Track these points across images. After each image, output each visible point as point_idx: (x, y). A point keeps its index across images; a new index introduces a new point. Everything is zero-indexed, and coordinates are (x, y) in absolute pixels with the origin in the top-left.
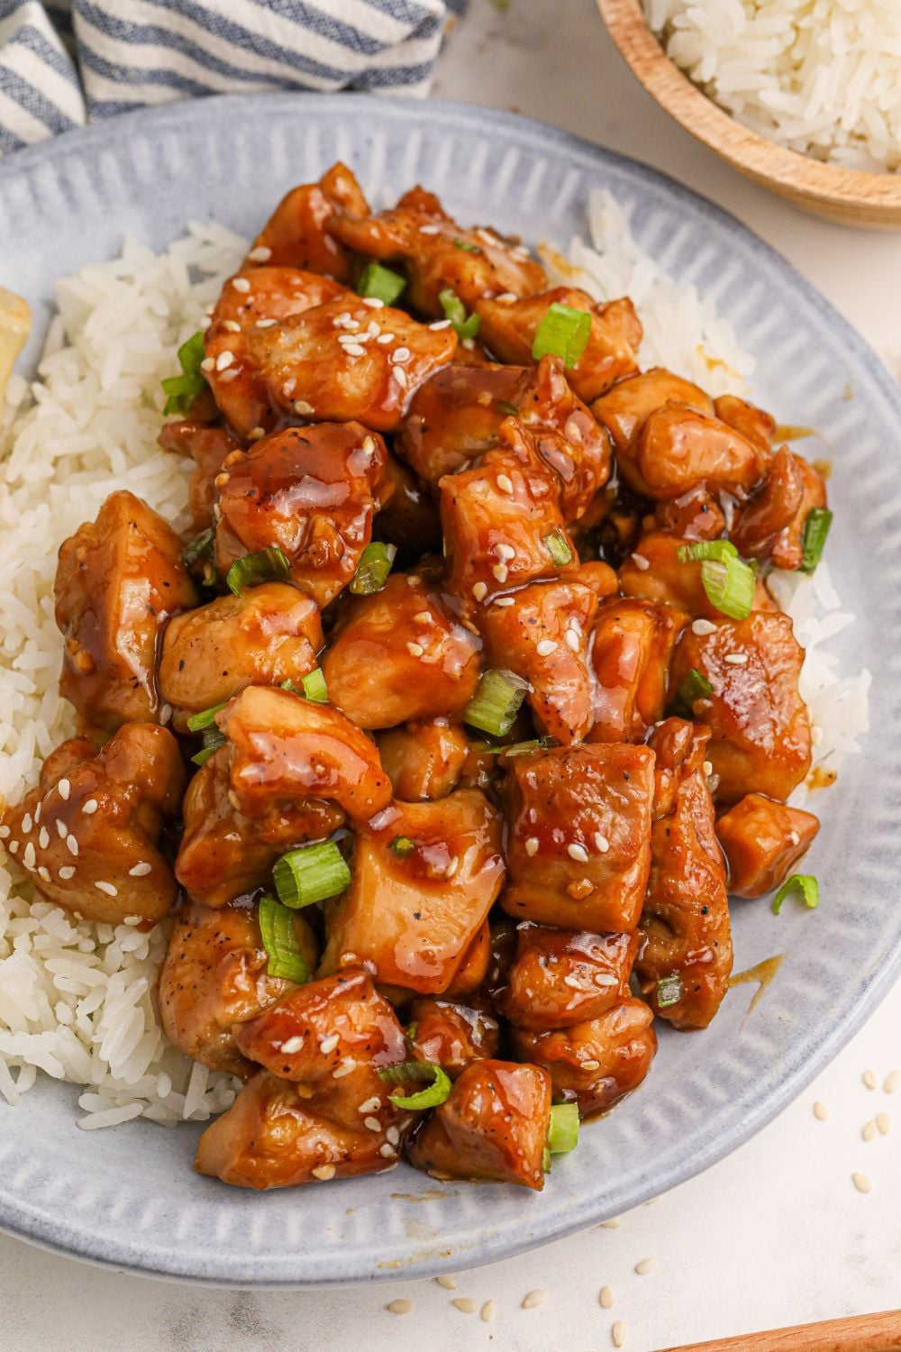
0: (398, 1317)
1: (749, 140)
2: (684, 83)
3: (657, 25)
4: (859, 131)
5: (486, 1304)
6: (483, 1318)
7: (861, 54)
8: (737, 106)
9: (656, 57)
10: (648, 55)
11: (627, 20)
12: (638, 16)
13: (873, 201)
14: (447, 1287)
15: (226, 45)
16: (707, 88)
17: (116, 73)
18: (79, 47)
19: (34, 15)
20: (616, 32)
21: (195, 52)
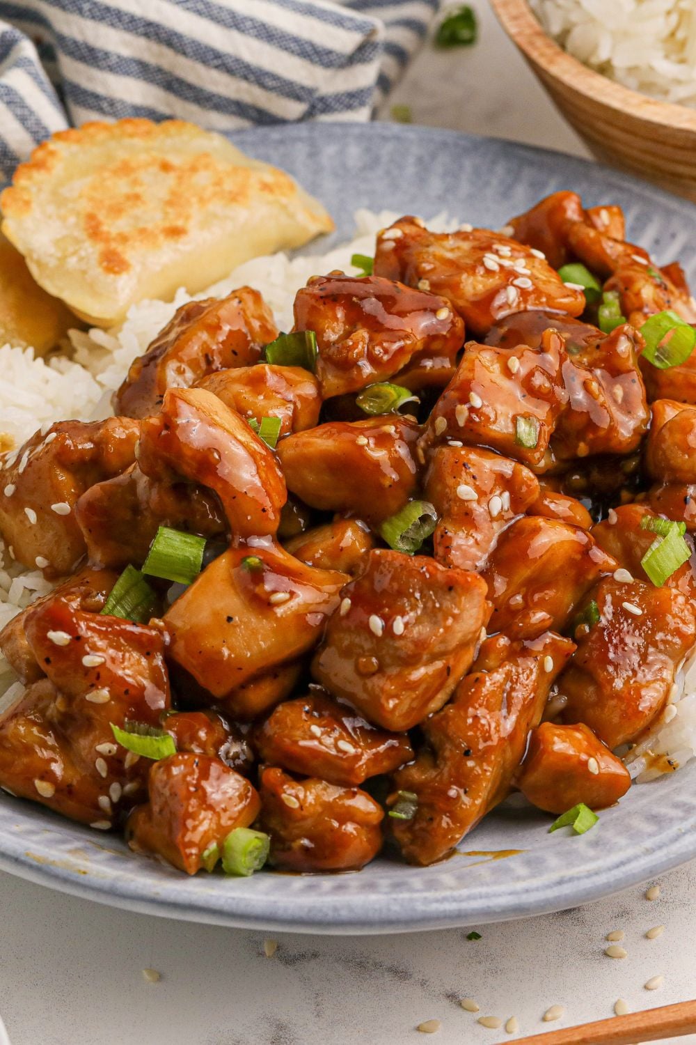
0: (428, 1035)
1: (648, 102)
2: (583, 69)
3: (556, 28)
5: (509, 1020)
6: (508, 1029)
8: (631, 81)
9: (557, 54)
10: (549, 51)
11: (528, 31)
12: (538, 27)
14: (472, 1010)
15: (200, 68)
16: (604, 69)
17: (105, 105)
18: (67, 88)
19: (27, 49)
20: (522, 41)
21: (173, 85)
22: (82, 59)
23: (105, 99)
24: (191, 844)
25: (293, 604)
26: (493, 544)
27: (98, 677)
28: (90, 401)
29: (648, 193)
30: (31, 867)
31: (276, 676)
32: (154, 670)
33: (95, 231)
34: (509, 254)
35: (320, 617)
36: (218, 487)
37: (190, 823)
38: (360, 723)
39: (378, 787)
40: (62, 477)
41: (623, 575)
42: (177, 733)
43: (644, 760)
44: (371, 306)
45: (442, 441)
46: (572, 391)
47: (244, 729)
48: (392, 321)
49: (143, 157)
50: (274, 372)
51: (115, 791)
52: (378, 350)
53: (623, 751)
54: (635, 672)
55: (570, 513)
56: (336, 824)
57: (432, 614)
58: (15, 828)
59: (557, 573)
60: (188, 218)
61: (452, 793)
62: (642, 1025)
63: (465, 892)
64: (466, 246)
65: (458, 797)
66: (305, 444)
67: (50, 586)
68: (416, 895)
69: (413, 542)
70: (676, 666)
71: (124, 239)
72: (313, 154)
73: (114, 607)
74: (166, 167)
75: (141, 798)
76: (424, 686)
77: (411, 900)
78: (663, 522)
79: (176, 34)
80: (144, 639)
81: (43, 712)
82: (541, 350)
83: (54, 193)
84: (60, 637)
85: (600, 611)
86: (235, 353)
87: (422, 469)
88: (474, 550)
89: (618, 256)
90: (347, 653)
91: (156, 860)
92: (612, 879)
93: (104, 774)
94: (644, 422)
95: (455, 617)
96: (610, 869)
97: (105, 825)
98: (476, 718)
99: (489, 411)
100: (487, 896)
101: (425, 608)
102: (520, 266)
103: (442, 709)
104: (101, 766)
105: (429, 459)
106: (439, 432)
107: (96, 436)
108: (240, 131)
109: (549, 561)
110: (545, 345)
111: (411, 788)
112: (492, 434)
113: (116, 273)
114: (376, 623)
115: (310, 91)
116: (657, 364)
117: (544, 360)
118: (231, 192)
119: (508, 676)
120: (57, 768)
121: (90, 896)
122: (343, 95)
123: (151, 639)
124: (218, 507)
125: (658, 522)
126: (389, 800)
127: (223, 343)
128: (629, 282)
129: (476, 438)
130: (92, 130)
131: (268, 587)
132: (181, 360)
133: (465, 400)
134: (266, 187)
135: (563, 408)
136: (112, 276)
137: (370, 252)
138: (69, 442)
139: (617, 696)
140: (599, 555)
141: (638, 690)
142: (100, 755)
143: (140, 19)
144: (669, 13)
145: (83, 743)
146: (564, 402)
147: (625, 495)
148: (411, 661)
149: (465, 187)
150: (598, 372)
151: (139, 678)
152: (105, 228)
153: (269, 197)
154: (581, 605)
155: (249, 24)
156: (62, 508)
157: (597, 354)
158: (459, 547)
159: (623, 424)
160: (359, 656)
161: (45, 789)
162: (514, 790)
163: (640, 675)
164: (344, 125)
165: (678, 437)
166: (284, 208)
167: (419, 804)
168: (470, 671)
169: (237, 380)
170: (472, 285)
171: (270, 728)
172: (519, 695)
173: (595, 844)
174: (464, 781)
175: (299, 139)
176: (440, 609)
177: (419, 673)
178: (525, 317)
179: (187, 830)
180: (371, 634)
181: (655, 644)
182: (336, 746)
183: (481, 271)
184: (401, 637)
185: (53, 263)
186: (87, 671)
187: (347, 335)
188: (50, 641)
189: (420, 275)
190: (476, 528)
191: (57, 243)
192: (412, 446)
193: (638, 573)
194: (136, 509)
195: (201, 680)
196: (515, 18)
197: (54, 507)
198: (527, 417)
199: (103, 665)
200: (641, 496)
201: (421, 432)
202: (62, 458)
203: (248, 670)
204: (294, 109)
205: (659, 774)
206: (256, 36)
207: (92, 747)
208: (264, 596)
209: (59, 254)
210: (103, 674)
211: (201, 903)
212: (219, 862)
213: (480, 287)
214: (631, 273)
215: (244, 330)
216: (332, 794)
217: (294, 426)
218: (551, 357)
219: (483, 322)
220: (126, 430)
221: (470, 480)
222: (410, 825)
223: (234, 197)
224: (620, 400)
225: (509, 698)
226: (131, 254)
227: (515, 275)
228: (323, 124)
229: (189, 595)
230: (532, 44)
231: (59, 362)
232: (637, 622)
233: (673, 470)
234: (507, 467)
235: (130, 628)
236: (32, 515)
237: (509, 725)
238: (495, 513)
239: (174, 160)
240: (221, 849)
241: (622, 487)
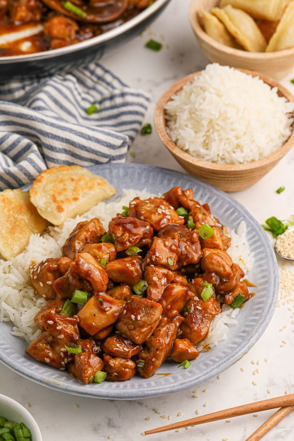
0: (148, 421)
1: (199, 161)
2: (181, 151)
3: (174, 140)
4: (223, 157)
5: (169, 416)
6: (169, 419)
7: (221, 139)
8: (194, 155)
9: (175, 147)
10: (172, 146)
11: (167, 140)
12: (169, 139)
13: (228, 170)
14: (159, 414)
15: (81, 151)
16: (187, 151)
17: (56, 161)
18: (45, 156)
19: (35, 147)
20: (165, 143)
21: (73, 155)
22: (49, 149)
23: (56, 159)
24: (87, 377)
25: (111, 311)
26: (163, 292)
27: (61, 332)
28: (55, 249)
29: (199, 182)
30: (45, 383)
31: (107, 330)
32: (75, 329)
33: (55, 200)
34: (164, 208)
35: (118, 314)
36: (91, 280)
37: (86, 371)
38: (129, 342)
39: (135, 358)
40: (49, 275)
41: (196, 298)
42: (81, 346)
43: (202, 347)
44: (129, 226)
45: (148, 265)
46: (181, 249)
47: (99, 343)
48: (134, 231)
49: (66, 177)
50: (104, 245)
51: (66, 360)
52: (131, 239)
53: (197, 345)
54: (200, 325)
55: (182, 281)
56: (124, 369)
57: (148, 314)
58: (40, 372)
59: (179, 299)
60: (79, 195)
61: (153, 360)
62: (204, 419)
63: (158, 388)
64: (153, 206)
65: (155, 361)
66: (113, 266)
67: (46, 302)
68: (145, 389)
69: (142, 291)
70: (210, 322)
71: (62, 202)
72: (111, 172)
73: (64, 311)
74: (72, 180)
75: (73, 362)
76: (146, 333)
77: (144, 391)
78: (206, 283)
79: (74, 142)
80: (72, 321)
81: (46, 340)
82: (173, 238)
83: (43, 189)
84: (51, 322)
85: (190, 308)
86: (93, 237)
87: (143, 272)
88: (157, 294)
89: (192, 205)
90: (125, 324)
91: (77, 379)
92: (195, 383)
93: (63, 357)
94: (201, 255)
95: (153, 315)
96: (195, 380)
97: (63, 369)
98: (159, 340)
99: (161, 257)
100: (163, 389)
101: (145, 312)
102: (167, 212)
103: (150, 337)
104: (62, 354)
105: (145, 269)
106: (147, 263)
107: (58, 263)
108: (91, 166)
109: (177, 296)
110: (175, 237)
111: (143, 359)
112: (162, 263)
113: (61, 212)
114: (133, 317)
115: (109, 156)
116: (203, 238)
117: (174, 241)
118: (90, 187)
119: (167, 328)
120: (50, 354)
121: (61, 391)
122: (118, 156)
123: (74, 322)
124: (91, 285)
125: (205, 283)
126: (137, 362)
127: (90, 235)
128: (195, 214)
129: (157, 264)
130: (53, 169)
131: (104, 306)
132: (79, 240)
133: (154, 254)
134: (99, 184)
135: (180, 254)
136: (60, 213)
137: (128, 206)
138: (51, 265)
139: (195, 331)
140: (190, 293)
141: (201, 330)
142: (62, 351)
143: (64, 138)
144: (204, 136)
145: (57, 348)
146: (180, 252)
147: (196, 274)
148: (142, 327)
149: (151, 181)
150: (188, 243)
151: (71, 331)
152: (57, 199)
153: (100, 187)
154: (185, 306)
155: (93, 139)
156: (49, 283)
157: (188, 238)
158: (154, 293)
159: (195, 256)
160: (129, 325)
161: (47, 360)
162: (169, 357)
163: (201, 326)
164: (118, 164)
165: (210, 260)
166: (104, 190)
167: (145, 363)
168: (157, 327)
169: (94, 248)
170: (155, 218)
171: (106, 344)
172: (170, 333)
173: (191, 372)
174: (156, 356)
175: (107, 168)
176: (150, 313)
177: (144, 330)
178: (169, 227)
179: (85, 373)
180: (132, 320)
181: (205, 317)
182: (123, 349)
183: (157, 213)
184: (140, 320)
185: (44, 209)
186: (58, 330)
187: (123, 235)
188: (48, 323)
189: (141, 215)
190: (158, 288)
191: (45, 204)
192: (141, 265)
193: (200, 298)
194: (69, 284)
195: (87, 331)
196: (163, 136)
197: (47, 282)
198: (170, 257)
199: (62, 329)
200: (200, 275)
201: (143, 262)
202: (49, 270)
203: (100, 329)
204: (105, 160)
205: (206, 350)
206: (95, 142)
207: (59, 349)
208: (103, 309)
209: (45, 207)
210: (62, 331)
211: (89, 393)
212: (94, 380)
213: (157, 218)
214: (196, 211)
215: (96, 231)
216: (123, 361)
217: (110, 260)
218: (176, 241)
219: (158, 228)
220: (65, 261)
221: (156, 275)
222: (143, 368)
223: (91, 188)
224: (194, 250)
225: (168, 334)
226: (65, 206)
227: (166, 215)
228: (113, 164)
229: (84, 309)
230: (168, 144)
231: (46, 236)
232: (200, 311)
233: (208, 269)
234: (165, 271)
235: (69, 319)
236: (41, 284)
237: (167, 341)
238: (163, 284)
239: (75, 178)
240: (94, 377)
241: (195, 272)
